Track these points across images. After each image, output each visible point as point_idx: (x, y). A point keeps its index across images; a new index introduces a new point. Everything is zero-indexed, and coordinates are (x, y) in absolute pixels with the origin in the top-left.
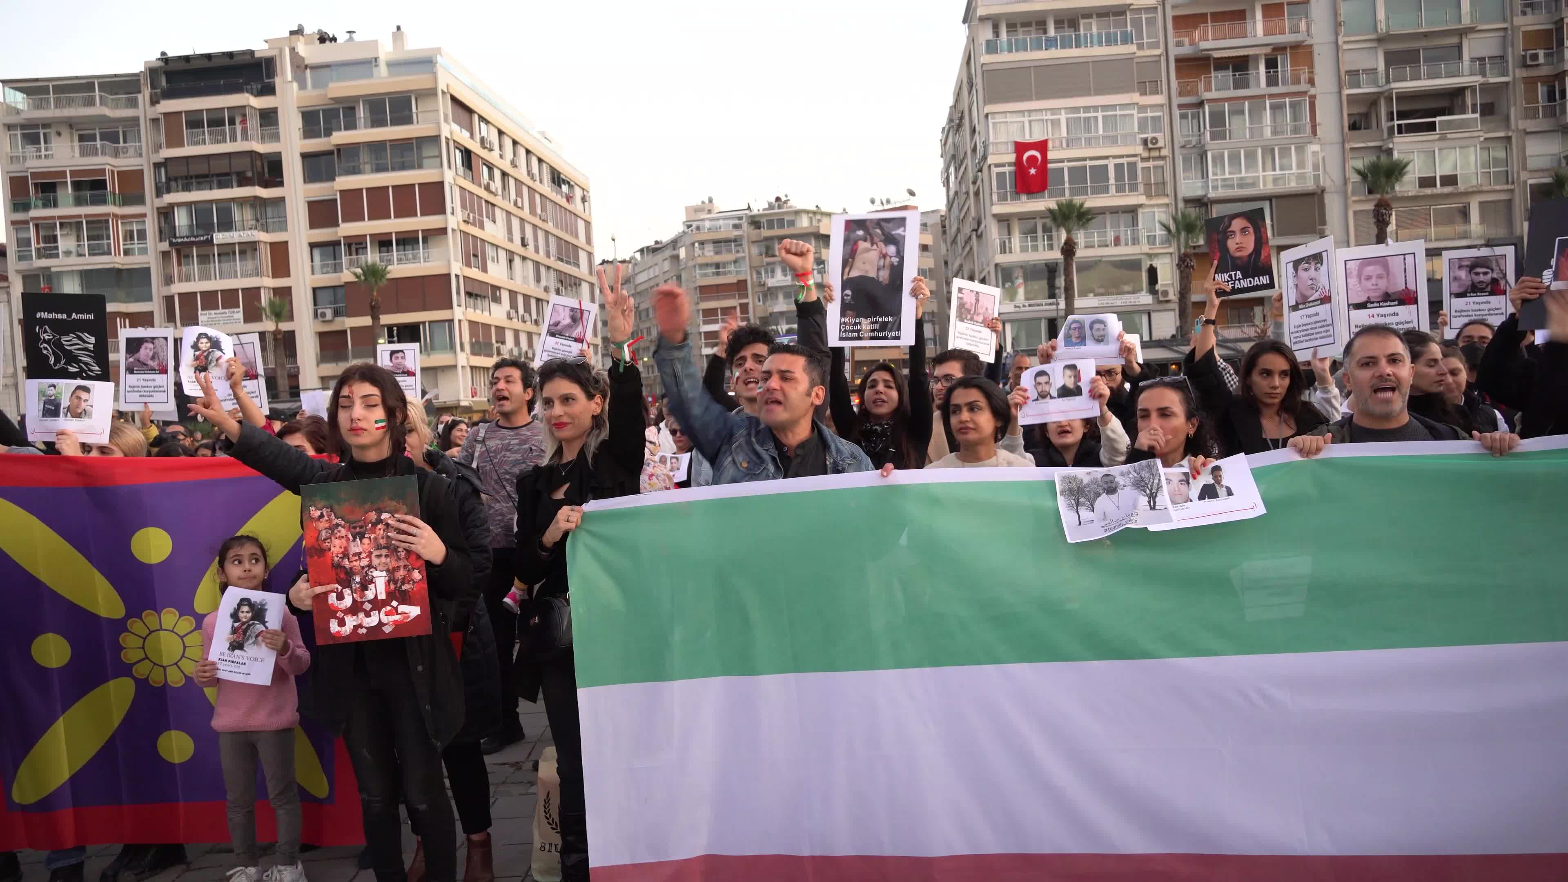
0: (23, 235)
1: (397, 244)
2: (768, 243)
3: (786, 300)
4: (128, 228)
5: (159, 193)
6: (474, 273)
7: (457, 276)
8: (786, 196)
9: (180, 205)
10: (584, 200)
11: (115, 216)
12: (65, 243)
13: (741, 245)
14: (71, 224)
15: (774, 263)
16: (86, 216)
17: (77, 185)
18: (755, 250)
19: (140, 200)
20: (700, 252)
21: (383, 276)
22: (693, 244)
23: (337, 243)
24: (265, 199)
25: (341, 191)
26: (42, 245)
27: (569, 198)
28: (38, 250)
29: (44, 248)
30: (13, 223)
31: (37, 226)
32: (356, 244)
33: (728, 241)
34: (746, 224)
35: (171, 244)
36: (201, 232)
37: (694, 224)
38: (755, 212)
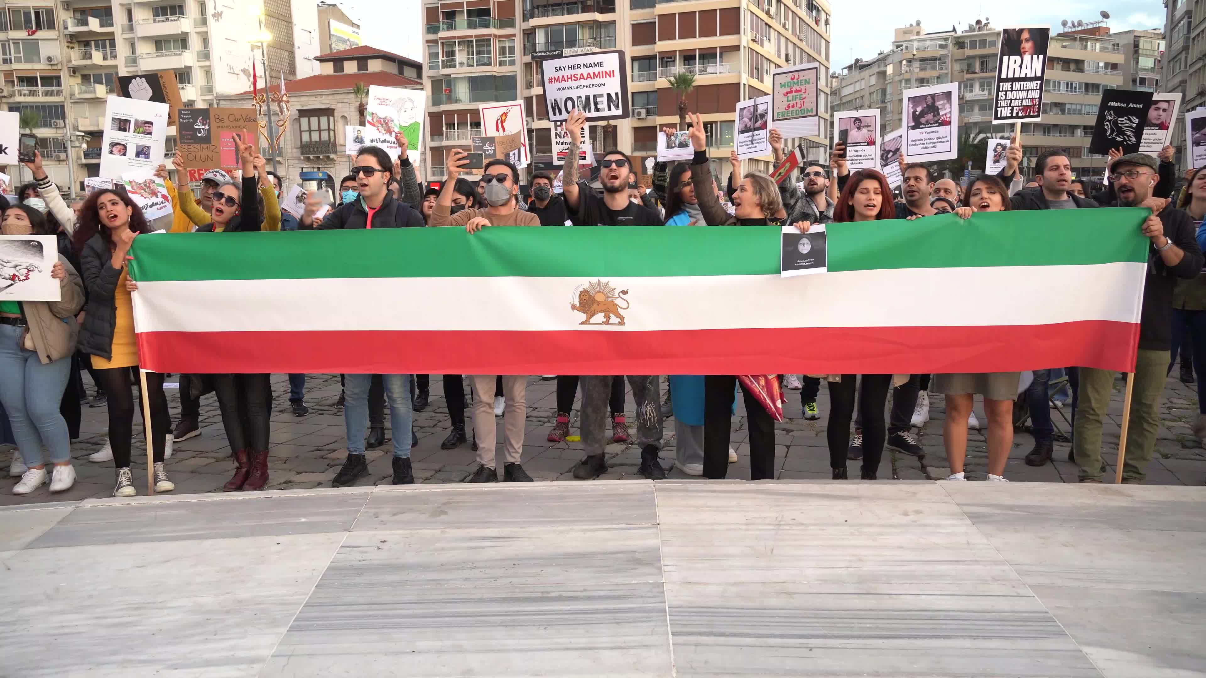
0: (433, 51)
1: (699, 59)
2: (970, 61)
3: (982, 112)
4: (503, 45)
5: (525, 19)
6: (755, 83)
7: (744, 84)
8: (987, 19)
9: (540, 27)
10: (827, 22)
11: (495, 36)
12: (460, 56)
13: (944, 63)
14: (466, 42)
15: (973, 79)
16: (476, 36)
17: (469, 13)
18: (957, 67)
19: (512, 24)
20: (908, 69)
21: (691, 83)
22: (901, 62)
23: (654, 57)
24: (600, 22)
25: (659, 16)
26: (445, 58)
27: (817, 22)
28: (443, 61)
29: (447, 60)
30: (428, 42)
31: (442, 43)
32: (667, 58)
33: (934, 59)
34: (951, 45)
35: (533, 57)
36: (553, 48)
37: (905, 44)
38: (959, 33)
